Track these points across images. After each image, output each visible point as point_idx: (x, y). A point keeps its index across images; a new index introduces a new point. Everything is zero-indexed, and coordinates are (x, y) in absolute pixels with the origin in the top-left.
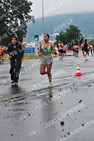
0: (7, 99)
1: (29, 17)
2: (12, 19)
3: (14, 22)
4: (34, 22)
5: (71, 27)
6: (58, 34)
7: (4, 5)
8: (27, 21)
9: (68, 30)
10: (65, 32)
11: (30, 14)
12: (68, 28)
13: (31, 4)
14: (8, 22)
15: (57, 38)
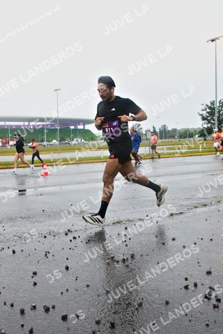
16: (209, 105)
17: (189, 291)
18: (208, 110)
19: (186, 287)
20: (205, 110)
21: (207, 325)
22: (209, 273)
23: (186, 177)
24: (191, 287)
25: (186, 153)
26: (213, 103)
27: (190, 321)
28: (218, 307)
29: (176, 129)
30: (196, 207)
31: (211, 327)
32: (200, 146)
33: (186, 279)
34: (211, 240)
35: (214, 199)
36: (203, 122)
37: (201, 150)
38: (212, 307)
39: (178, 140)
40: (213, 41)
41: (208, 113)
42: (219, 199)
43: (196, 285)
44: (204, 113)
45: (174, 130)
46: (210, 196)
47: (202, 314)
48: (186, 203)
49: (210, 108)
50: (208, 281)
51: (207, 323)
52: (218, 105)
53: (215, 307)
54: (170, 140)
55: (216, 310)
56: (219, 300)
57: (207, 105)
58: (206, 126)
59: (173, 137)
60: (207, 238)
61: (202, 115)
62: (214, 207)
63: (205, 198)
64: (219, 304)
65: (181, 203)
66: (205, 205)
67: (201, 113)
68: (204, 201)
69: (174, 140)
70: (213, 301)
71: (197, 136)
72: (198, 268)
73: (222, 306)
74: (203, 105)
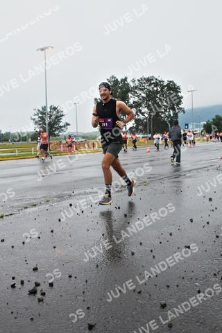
0: (162, 177)
1: (180, 109)
2: (166, 111)
3: (167, 113)
4: (184, 112)
5: (217, 116)
6: (205, 123)
7: (160, 99)
8: (179, 112)
9: (214, 119)
10: (211, 121)
11: (180, 106)
12: (214, 117)
13: (182, 98)
14: (162, 113)
15: (205, 126)
16: (41, 109)
17: (16, 289)
18: (40, 115)
19: (13, 286)
20: (37, 114)
21: (32, 319)
22: (35, 269)
23: (18, 179)
24: (18, 285)
25: (18, 156)
26: (44, 108)
27: (16, 318)
28: (42, 300)
29: (9, 133)
30: (26, 208)
31: (35, 320)
32: (33, 149)
33: (13, 278)
34: (39, 238)
35: (43, 199)
36: (35, 126)
38: (37, 301)
39: (11, 143)
40: (42, 50)
41: (40, 117)
42: (48, 198)
43: (22, 283)
44: (37, 117)
45: (8, 134)
46: (40, 196)
47: (27, 309)
48: (16, 204)
49: (42, 113)
50: (34, 278)
51: (32, 317)
52: (49, 110)
53: (40, 300)
54: (4, 143)
55: (41, 303)
56: (43, 294)
57: (39, 110)
58: (38, 130)
59: (6, 140)
61: (34, 119)
62: (43, 206)
63: (35, 199)
64: (44, 298)
65: (12, 205)
66: (35, 205)
67: (34, 117)
68: (34, 202)
69: (7, 144)
70: (39, 295)
71: (30, 140)
72: (25, 266)
73: (46, 299)
74: (35, 110)
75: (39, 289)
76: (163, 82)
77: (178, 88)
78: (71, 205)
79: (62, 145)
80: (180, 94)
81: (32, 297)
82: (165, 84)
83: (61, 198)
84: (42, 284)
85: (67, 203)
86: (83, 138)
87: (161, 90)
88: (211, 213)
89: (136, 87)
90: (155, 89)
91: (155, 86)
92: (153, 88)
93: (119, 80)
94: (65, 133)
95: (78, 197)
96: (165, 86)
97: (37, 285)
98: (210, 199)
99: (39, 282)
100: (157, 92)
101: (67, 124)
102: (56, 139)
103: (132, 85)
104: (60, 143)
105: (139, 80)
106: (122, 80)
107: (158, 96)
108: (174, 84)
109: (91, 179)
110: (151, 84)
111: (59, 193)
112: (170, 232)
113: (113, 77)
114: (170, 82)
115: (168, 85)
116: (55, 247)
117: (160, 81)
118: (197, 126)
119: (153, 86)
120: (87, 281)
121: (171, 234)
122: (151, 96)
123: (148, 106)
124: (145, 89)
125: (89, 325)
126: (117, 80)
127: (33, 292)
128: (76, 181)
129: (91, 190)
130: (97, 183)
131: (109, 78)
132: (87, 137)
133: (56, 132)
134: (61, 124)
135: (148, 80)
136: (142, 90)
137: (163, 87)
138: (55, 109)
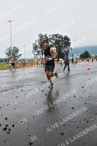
2: (64, 49)
4: (72, 49)
5: (86, 51)
7: (61, 44)
8: (69, 49)
9: (84, 52)
10: (83, 53)
11: (70, 47)
13: (71, 43)
14: (62, 50)
15: (80, 55)
16: (9, 48)
18: (9, 51)
20: (7, 50)
21: (5, 141)
22: (6, 119)
26: (10, 48)
28: (9, 133)
30: (2, 92)
32: (5, 65)
34: (8, 105)
35: (10, 88)
36: (7, 55)
37: (5, 67)
38: (7, 133)
40: (9, 22)
41: (8, 51)
42: (12, 87)
46: (8, 87)
47: (2, 137)
49: (9, 50)
50: (6, 123)
51: (5, 140)
52: (12, 48)
53: (8, 133)
55: (8, 134)
56: (10, 130)
57: (8, 48)
58: (8, 57)
60: (6, 104)
61: (6, 53)
62: (10, 91)
64: (10, 131)
66: (6, 91)
67: (6, 51)
68: (6, 89)
70: (8, 130)
71: (4, 61)
72: (2, 117)
73: (11, 132)
74: (6, 48)
75: (8, 127)
76: (62, 36)
77: (69, 39)
78: (22, 90)
79: (18, 64)
80: (70, 42)
81: (5, 131)
82: (63, 37)
83: (18, 87)
84: (9, 125)
85: (20, 89)
86: (28, 60)
87: (62, 40)
88: (83, 93)
89: (51, 39)
90: (59, 39)
91: (59, 38)
92: (58, 39)
93: (43, 35)
94: (19, 59)
95: (25, 87)
96: (63, 38)
97: (7, 126)
98: (83, 87)
99: (8, 124)
100: (60, 41)
101: (21, 55)
102: (16, 61)
103: (49, 37)
104: (18, 63)
105: (52, 35)
106: (45, 35)
107: (60, 42)
108: (67, 37)
109: (31, 79)
110: (57, 37)
111: (17, 85)
112: (65, 101)
113: (40, 34)
114: (66, 36)
115: (64, 38)
116: (15, 109)
117: (61, 36)
118: (77, 56)
119: (58, 38)
120: (29, 124)
121: (66, 103)
122: (57, 42)
123: (56, 47)
124: (54, 39)
125: (30, 143)
126: (42, 35)
127: (5, 129)
128: (24, 80)
129: (31, 84)
130: (34, 80)
131: (39, 34)
132: (30, 60)
133: (16, 58)
134: (18, 55)
135: (56, 35)
136: (53, 39)
137: (62, 38)
138: (15, 48)
